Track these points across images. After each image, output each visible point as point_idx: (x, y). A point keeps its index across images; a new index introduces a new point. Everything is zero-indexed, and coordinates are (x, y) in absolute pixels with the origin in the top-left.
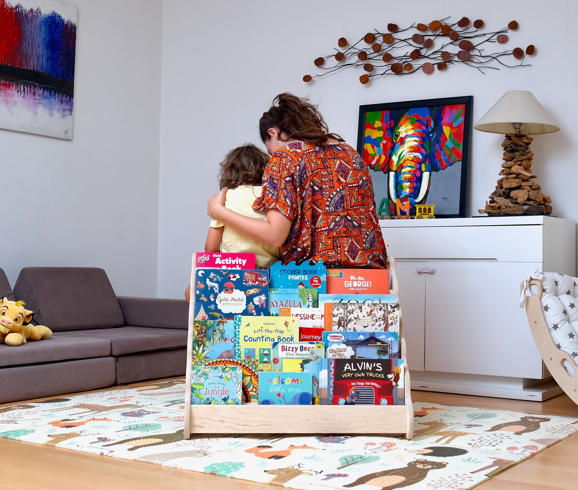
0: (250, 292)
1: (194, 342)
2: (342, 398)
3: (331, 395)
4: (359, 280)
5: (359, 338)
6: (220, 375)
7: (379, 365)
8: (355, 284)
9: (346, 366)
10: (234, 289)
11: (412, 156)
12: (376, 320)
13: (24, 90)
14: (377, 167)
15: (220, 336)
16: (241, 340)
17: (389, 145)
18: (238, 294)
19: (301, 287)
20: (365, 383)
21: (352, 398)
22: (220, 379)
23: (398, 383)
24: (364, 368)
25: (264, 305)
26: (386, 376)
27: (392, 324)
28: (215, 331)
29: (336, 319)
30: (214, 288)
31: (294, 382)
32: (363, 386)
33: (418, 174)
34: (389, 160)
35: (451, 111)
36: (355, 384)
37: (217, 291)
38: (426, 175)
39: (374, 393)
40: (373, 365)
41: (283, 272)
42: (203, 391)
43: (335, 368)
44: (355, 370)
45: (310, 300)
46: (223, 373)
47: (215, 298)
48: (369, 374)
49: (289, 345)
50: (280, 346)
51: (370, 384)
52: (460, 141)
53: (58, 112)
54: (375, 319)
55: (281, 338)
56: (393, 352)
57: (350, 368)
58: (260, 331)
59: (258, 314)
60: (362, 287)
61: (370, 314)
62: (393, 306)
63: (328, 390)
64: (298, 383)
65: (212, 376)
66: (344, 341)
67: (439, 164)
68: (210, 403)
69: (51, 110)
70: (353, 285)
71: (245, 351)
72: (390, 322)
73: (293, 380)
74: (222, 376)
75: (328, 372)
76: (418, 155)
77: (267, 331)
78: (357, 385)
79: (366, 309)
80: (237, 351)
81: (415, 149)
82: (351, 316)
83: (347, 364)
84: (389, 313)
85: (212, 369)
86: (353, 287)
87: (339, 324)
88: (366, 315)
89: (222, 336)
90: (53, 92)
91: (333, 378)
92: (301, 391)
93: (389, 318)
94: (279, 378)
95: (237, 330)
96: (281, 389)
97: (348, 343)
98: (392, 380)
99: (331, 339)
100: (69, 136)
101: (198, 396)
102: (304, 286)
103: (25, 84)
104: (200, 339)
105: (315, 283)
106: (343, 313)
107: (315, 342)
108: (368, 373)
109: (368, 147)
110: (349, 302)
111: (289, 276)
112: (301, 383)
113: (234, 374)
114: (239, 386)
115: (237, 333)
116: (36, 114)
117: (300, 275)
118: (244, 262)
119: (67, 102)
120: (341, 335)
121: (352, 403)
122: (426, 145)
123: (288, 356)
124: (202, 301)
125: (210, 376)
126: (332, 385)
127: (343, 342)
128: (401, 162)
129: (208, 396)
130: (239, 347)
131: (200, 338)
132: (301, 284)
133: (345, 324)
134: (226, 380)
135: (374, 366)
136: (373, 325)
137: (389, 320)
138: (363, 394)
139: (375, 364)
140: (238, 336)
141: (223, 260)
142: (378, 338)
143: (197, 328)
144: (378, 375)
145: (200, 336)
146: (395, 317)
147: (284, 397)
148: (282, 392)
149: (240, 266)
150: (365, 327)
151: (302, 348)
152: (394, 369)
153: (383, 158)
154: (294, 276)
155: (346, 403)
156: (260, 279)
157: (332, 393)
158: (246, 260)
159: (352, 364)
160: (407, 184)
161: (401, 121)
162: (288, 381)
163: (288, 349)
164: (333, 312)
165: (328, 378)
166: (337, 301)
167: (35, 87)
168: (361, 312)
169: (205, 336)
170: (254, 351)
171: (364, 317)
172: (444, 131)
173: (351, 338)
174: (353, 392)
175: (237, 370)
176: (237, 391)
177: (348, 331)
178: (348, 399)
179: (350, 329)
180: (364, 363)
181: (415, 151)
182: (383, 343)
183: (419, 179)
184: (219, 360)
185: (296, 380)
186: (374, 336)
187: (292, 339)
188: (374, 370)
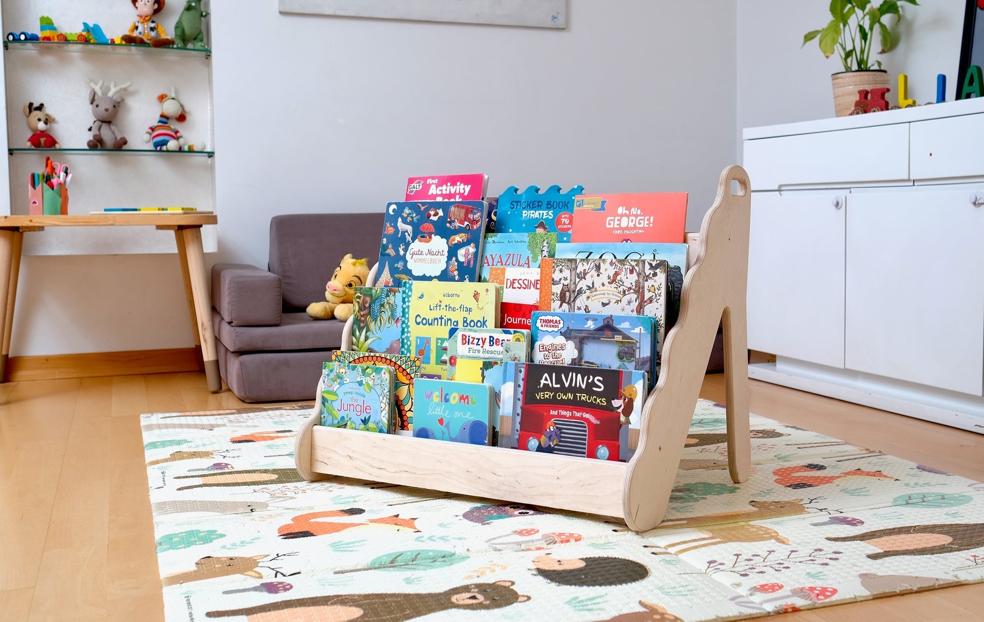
0: (454, 240)
1: (354, 323)
2: (534, 437)
3: (517, 431)
4: (633, 215)
5: (586, 326)
6: (359, 379)
7: (598, 380)
8: (624, 222)
9: (544, 378)
10: (433, 235)
12: (624, 292)
15: (390, 313)
16: (412, 323)
18: (439, 243)
19: (540, 231)
20: (572, 414)
21: (550, 438)
22: (359, 387)
23: (631, 417)
24: (573, 385)
25: (472, 263)
26: (609, 402)
27: (651, 300)
28: (382, 305)
29: (557, 289)
30: (406, 234)
31: (463, 400)
32: (570, 417)
36: (556, 413)
37: (409, 238)
39: (587, 433)
40: (588, 379)
41: (515, 204)
42: (336, 405)
43: (526, 380)
44: (558, 386)
45: (545, 253)
46: (363, 376)
47: (406, 250)
48: (580, 397)
49: (473, 334)
50: (459, 335)
51: (582, 416)
54: (621, 289)
55: (468, 322)
56: (641, 357)
57: (549, 382)
58: (438, 308)
59: (462, 279)
60: (635, 227)
61: (614, 281)
62: (654, 264)
63: (513, 419)
64: (468, 404)
65: (348, 382)
66: (563, 331)
68: (345, 426)
70: (619, 225)
71: (417, 341)
72: (647, 295)
73: (462, 398)
74: (362, 381)
75: (514, 387)
77: (449, 307)
78: (559, 416)
79: (608, 270)
80: (405, 341)
82: (582, 284)
83: (546, 375)
84: (647, 278)
85: (349, 369)
86: (620, 228)
87: (562, 299)
88: (606, 281)
89: (392, 314)
91: (521, 399)
92: (473, 418)
93: (646, 288)
94: (442, 391)
95: (407, 304)
96: (444, 413)
97: (567, 334)
98: (620, 410)
99: (542, 326)
100: (560, 22)
101: (330, 413)
102: (545, 228)
104: (363, 319)
105: (565, 224)
106: (569, 278)
107: (512, 330)
108: (578, 395)
110: (601, 257)
111: (524, 212)
112: (473, 403)
113: (378, 379)
114: (384, 401)
115: (406, 310)
117: (541, 209)
118: (468, 188)
120: (558, 319)
121: (549, 450)
123: (471, 354)
124: (389, 255)
125: (346, 381)
126: (519, 411)
127: (561, 332)
129: (343, 413)
130: (409, 335)
131: (362, 316)
132: (542, 225)
133: (572, 299)
134: (367, 390)
135: (590, 381)
136: (617, 302)
137: (646, 291)
138: (570, 432)
139: (591, 377)
140: (407, 316)
141: (440, 188)
142: (617, 327)
143: (358, 300)
144: (595, 400)
145: (362, 313)
146: (656, 286)
147: (447, 426)
148: (446, 416)
149: (462, 195)
150: (604, 305)
151: (493, 341)
152: (626, 391)
154: (532, 212)
155: (540, 449)
156: (471, 216)
157: (518, 427)
158: (470, 186)
159: (554, 374)
162: (454, 398)
163: (471, 340)
164: (554, 276)
165: (514, 397)
166: (584, 256)
168: (598, 275)
169: (369, 313)
170: (428, 341)
171: (603, 285)
173: (574, 326)
174: (551, 427)
175: (382, 372)
176: (382, 409)
177: (577, 312)
178: (543, 439)
179: (579, 309)
180: (574, 374)
182: (625, 337)
184: (367, 354)
185: (466, 398)
186: (610, 322)
187: (484, 322)
188: (589, 390)
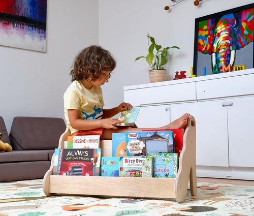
11: (225, 42)
13: (17, 26)
14: (205, 52)
17: (212, 38)
33: (228, 53)
34: (212, 47)
35: (246, 13)
38: (233, 52)
52: (251, 29)
53: (38, 37)
67: (240, 45)
69: (33, 36)
76: (228, 41)
81: (226, 38)
90: (34, 28)
100: (44, 50)
103: (17, 23)
109: (200, 41)
116: (24, 38)
119: (42, 33)
120: (136, 134)
122: (232, 35)
128: (219, 47)
153: (209, 46)
160: (222, 59)
161: (218, 24)
167: (23, 24)
172: (243, 25)
181: (226, 39)
183: (229, 55)
